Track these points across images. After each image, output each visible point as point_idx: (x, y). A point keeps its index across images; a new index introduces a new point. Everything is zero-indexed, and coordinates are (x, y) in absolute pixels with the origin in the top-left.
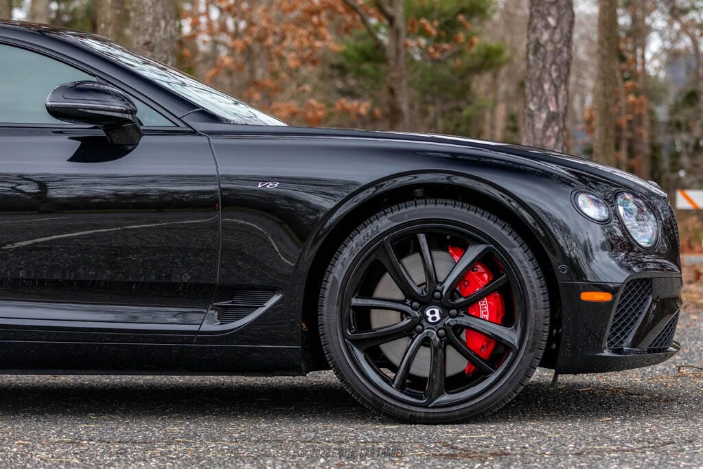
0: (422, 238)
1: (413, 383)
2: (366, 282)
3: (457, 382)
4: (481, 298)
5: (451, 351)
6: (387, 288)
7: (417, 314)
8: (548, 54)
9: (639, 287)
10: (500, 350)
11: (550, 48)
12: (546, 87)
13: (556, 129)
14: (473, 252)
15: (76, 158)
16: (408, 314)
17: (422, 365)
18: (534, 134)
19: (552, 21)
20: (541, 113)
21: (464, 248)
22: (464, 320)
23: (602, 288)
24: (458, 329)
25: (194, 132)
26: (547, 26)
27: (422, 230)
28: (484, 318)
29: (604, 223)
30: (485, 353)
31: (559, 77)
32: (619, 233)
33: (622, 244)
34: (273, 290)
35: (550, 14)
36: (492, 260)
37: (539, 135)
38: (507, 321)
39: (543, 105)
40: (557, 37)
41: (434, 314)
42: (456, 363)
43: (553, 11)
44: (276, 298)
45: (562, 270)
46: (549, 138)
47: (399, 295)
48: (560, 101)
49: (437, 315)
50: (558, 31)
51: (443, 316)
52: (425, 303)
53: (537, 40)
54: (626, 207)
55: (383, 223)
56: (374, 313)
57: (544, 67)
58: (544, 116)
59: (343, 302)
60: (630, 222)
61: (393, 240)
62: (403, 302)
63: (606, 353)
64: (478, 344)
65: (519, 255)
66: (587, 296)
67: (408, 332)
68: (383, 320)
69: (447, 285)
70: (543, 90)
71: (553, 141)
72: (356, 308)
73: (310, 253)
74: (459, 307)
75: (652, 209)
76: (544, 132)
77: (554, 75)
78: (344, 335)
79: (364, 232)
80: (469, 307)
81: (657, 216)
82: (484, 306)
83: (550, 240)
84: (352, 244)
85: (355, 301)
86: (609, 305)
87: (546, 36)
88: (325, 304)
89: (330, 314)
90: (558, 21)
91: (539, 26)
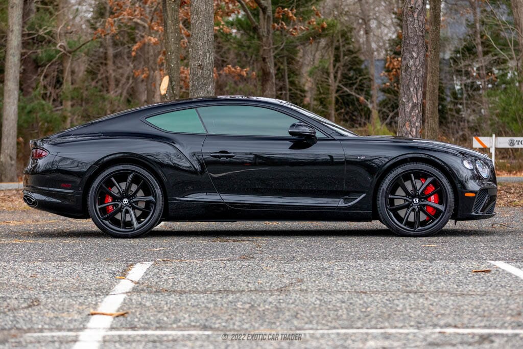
0: (412, 175)
1: (409, 224)
2: (393, 189)
3: (423, 223)
4: (431, 195)
5: (421, 213)
6: (400, 192)
7: (411, 200)
8: (413, 72)
9: (484, 191)
10: (438, 212)
11: (413, 69)
12: (412, 89)
13: (417, 111)
14: (429, 180)
15: (291, 148)
16: (407, 201)
17: (412, 218)
18: (405, 114)
19: (415, 55)
20: (409, 103)
21: (426, 179)
22: (427, 203)
23: (472, 192)
24: (424, 205)
25: (334, 140)
26: (412, 57)
27: (412, 173)
28: (433, 202)
29: (472, 170)
30: (433, 214)
31: (418, 84)
32: (476, 173)
33: (477, 177)
34: (363, 193)
35: (413, 51)
36: (436, 183)
37: (408, 114)
38: (440, 203)
39: (410, 99)
40: (417, 63)
41: (416, 200)
42: (423, 217)
43: (415, 49)
44: (363, 195)
45: (459, 186)
46: (413, 116)
47: (404, 194)
48: (419, 97)
49: (417, 201)
50: (418, 59)
51: (419, 201)
52: (414, 197)
53: (407, 65)
54: (478, 165)
55: (400, 170)
56: (395, 200)
57: (411, 79)
58: (410, 105)
59: (386, 197)
60: (480, 170)
61: (402, 176)
62: (406, 197)
63: (473, 214)
64: (430, 211)
65: (444, 181)
66: (467, 195)
67: (407, 207)
68: (398, 203)
69: (420, 191)
70: (410, 92)
71: (415, 117)
72: (390, 199)
73: (375, 180)
74: (424, 198)
75: (487, 164)
76: (411, 113)
77: (416, 83)
78: (387, 208)
79: (393, 173)
80: (427, 198)
81: (489, 167)
82: (433, 198)
83: (453, 174)
84: (389, 177)
85: (390, 196)
86: (474, 198)
87: (411, 63)
88: (380, 197)
89: (381, 200)
90: (418, 55)
91: (408, 57)
